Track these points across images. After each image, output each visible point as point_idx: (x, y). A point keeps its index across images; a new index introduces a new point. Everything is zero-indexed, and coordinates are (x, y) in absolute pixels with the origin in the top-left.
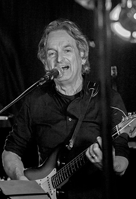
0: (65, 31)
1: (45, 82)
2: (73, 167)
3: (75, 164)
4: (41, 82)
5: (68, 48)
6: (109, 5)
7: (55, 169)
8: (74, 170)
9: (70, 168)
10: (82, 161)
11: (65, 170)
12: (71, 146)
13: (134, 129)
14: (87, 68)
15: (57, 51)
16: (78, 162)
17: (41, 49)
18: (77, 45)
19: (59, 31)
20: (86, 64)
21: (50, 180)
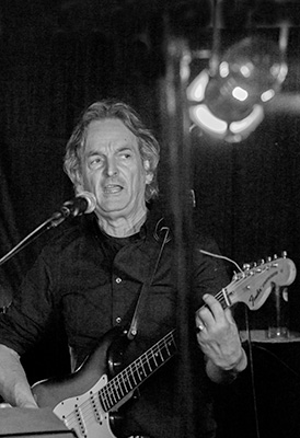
0: (119, 121)
1: (62, 220)
2: (140, 370)
3: (146, 365)
4: (55, 220)
5: (127, 152)
6: (185, 73)
7: (105, 376)
8: (142, 376)
9: (135, 374)
10: (158, 358)
11: (125, 377)
12: (134, 332)
13: (259, 293)
14: (154, 192)
15: (105, 157)
16: (152, 361)
17: (70, 154)
18: (140, 148)
19: (108, 121)
20: (152, 184)
21: (96, 397)
